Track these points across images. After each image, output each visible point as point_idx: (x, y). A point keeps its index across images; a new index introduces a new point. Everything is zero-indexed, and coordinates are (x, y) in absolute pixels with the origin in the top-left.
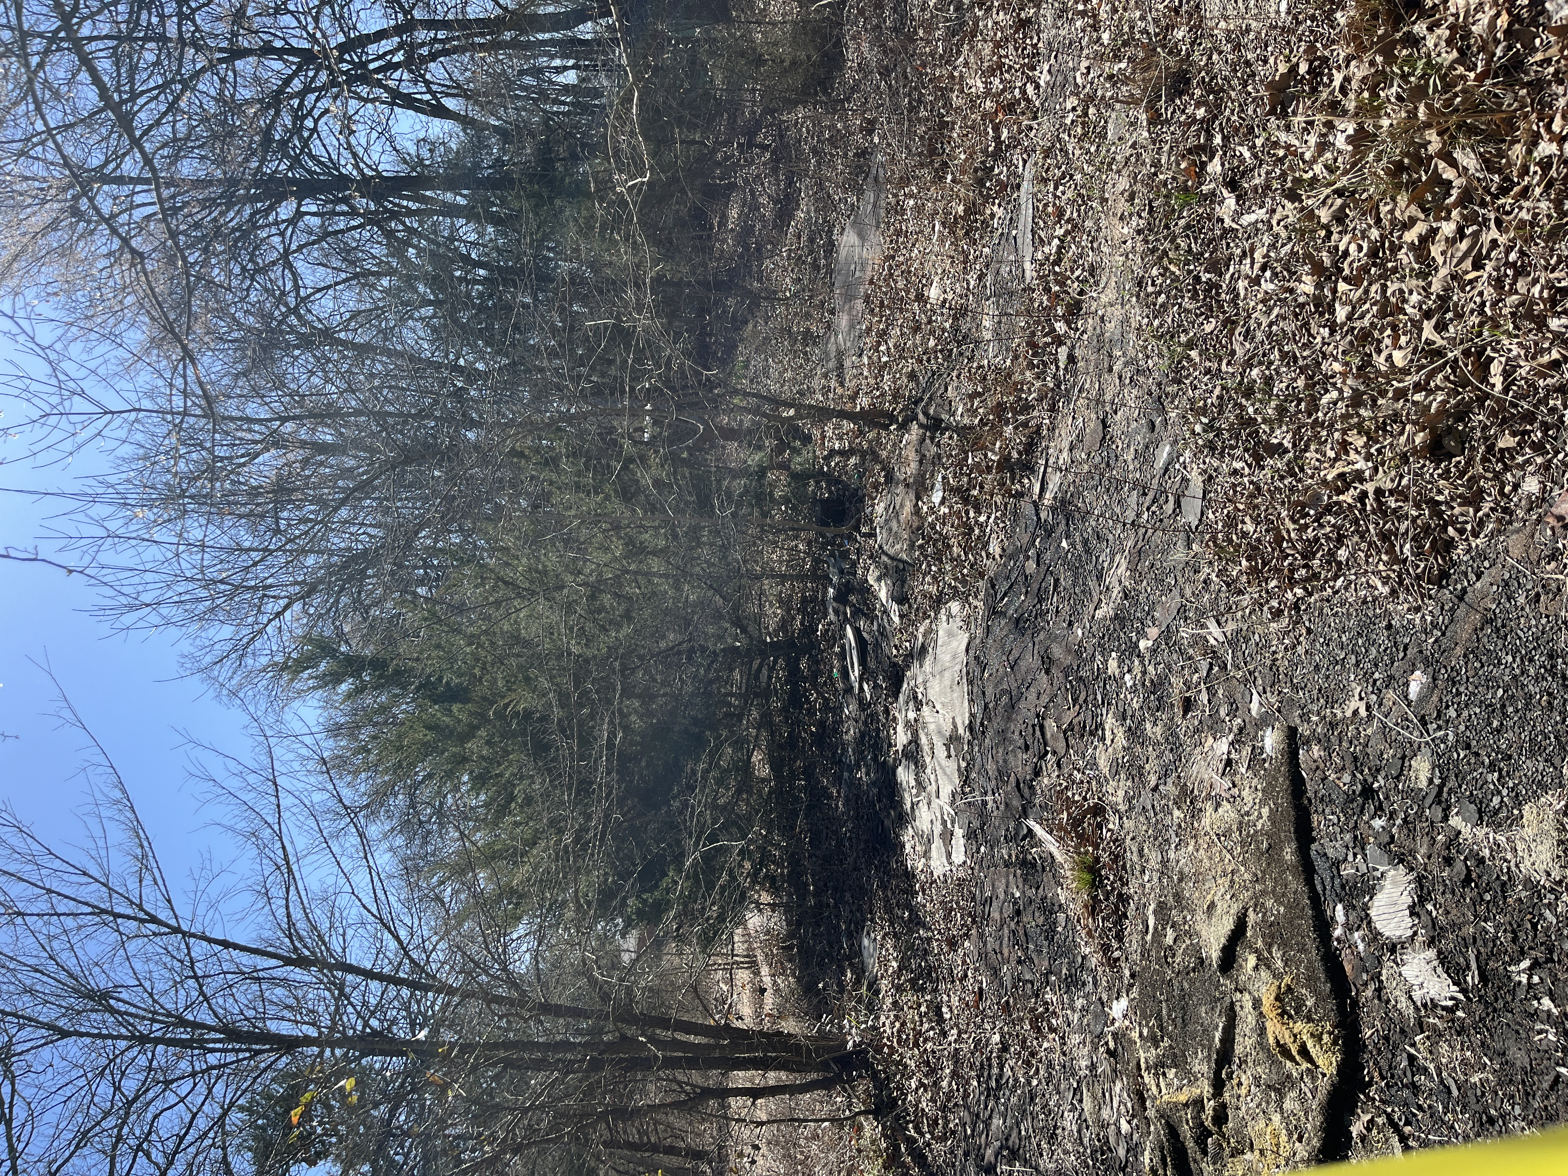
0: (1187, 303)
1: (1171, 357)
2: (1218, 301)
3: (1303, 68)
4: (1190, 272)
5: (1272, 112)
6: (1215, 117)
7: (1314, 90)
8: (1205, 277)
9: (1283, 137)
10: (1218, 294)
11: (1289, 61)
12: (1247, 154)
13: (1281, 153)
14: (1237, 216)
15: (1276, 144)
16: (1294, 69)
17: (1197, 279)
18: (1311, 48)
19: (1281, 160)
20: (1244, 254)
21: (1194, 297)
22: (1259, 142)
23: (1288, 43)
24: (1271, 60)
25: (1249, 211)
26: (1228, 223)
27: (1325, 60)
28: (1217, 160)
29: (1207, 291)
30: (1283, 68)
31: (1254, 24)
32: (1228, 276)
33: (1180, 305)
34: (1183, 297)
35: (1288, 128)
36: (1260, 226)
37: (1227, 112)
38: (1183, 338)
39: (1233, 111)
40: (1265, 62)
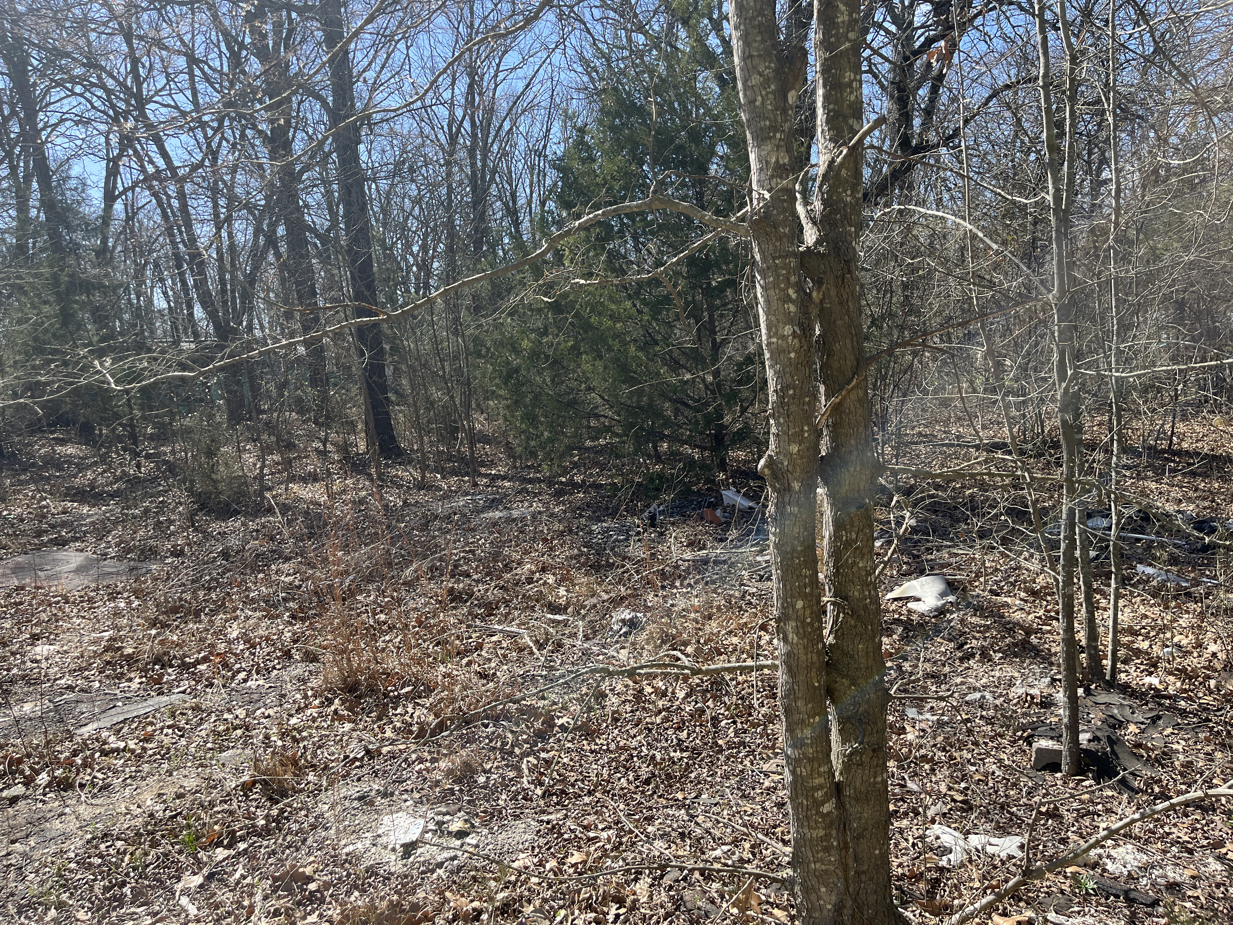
0: (99, 886)
1: (42, 894)
2: (108, 912)
3: (312, 886)
4: (127, 875)
5: (275, 879)
6: (260, 835)
7: (299, 904)
8: (127, 890)
9: (258, 897)
10: (114, 909)
11: (315, 872)
12: (237, 875)
13: (246, 903)
14: (185, 892)
15: (251, 895)
16: (310, 879)
17: (123, 884)
18: (327, 885)
19: (240, 906)
20: (155, 914)
21: (106, 889)
22: (249, 880)
23: (327, 865)
24: (312, 859)
25: (193, 900)
26: (179, 887)
27: (322, 901)
28: (226, 853)
29: (115, 898)
30: (308, 871)
31: (332, 832)
32: (133, 910)
33: (95, 880)
34: (103, 879)
35: (266, 898)
36: (183, 915)
37: (265, 843)
38: (64, 897)
39: (267, 847)
40: (309, 854)
